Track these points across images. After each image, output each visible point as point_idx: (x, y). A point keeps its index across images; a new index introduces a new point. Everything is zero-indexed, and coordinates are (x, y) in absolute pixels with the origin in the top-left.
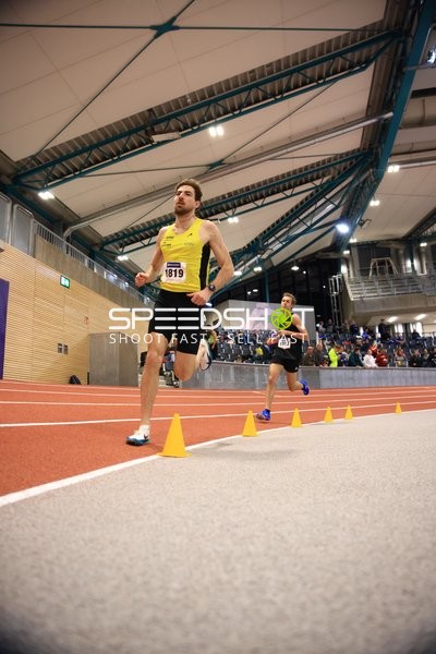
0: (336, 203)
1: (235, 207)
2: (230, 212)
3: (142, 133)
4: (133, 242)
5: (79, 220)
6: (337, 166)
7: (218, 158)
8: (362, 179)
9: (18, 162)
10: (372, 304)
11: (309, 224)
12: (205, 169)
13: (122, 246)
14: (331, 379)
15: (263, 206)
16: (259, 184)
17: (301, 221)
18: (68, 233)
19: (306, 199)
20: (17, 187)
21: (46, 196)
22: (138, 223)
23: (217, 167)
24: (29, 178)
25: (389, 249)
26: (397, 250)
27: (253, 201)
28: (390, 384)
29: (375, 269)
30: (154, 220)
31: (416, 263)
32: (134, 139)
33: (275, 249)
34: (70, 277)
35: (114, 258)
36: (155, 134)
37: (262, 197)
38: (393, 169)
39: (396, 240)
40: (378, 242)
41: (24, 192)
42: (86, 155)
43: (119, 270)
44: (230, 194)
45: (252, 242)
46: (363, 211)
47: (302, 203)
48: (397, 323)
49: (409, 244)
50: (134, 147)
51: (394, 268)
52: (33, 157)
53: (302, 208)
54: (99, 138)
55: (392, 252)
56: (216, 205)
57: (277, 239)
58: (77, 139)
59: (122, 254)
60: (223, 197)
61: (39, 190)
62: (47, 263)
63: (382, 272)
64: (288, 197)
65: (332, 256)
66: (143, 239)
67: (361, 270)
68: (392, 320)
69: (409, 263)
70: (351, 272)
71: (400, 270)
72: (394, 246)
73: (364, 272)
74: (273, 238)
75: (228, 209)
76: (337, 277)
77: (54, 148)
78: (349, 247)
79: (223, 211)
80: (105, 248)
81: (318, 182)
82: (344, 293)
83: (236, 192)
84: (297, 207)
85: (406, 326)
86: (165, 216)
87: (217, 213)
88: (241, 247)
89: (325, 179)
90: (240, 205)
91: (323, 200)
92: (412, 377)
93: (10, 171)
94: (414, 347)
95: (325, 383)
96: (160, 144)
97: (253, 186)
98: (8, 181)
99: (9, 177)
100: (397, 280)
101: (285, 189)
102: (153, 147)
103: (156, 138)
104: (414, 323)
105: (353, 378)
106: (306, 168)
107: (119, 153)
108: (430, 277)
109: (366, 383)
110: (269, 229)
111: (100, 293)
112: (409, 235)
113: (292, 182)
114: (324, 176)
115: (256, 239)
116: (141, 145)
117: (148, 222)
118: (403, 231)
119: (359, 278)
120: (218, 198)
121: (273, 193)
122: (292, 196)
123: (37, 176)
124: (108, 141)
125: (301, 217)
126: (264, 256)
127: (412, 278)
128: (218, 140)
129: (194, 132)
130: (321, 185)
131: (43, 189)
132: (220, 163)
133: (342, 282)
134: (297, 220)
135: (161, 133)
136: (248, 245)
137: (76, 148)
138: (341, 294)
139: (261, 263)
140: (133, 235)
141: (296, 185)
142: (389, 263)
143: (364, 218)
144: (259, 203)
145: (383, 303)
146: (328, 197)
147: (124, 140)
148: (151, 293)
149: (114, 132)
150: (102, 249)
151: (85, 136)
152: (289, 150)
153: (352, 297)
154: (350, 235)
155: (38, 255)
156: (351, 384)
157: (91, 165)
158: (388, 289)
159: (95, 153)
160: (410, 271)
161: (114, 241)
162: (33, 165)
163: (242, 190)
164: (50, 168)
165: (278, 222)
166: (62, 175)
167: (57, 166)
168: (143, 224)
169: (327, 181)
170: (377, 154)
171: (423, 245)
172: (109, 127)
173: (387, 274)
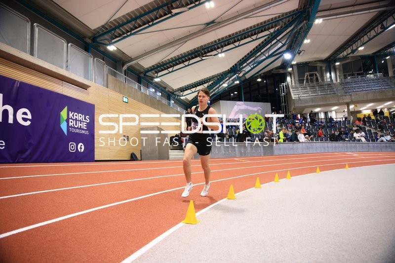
0: (283, 42)
1: (222, 47)
2: (219, 50)
3: (165, 8)
4: (163, 70)
5: (131, 60)
6: (284, 20)
7: (211, 19)
8: (299, 27)
9: (95, 30)
10: (306, 101)
11: (267, 55)
12: (204, 26)
13: (157, 72)
14: (280, 149)
15: (239, 46)
16: (236, 33)
17: (262, 53)
18: (125, 68)
19: (265, 40)
20: (95, 44)
21: (111, 48)
22: (166, 59)
23: (211, 25)
24: (102, 38)
25: (316, 66)
26: (321, 67)
27: (233, 43)
28: (315, 152)
29: (307, 79)
30: (175, 57)
31: (333, 75)
32: (161, 12)
33: (247, 70)
34: (129, 96)
35: (152, 80)
36: (174, 8)
37: (238, 40)
38: (318, 21)
39: (321, 61)
40: (310, 62)
41: (99, 46)
42: (133, 22)
43: (155, 86)
44: (219, 40)
45: (233, 66)
46: (300, 46)
47: (262, 42)
48: (320, 112)
49: (329, 63)
50: (161, 16)
51: (319, 78)
52: (103, 26)
53: (263, 46)
54: (140, 13)
55: (318, 68)
56: (211, 46)
57: (248, 64)
58: (128, 14)
59: (157, 77)
60: (215, 41)
61: (107, 45)
62: (115, 90)
63: (312, 81)
64: (254, 40)
65: (282, 71)
66: (169, 68)
67: (299, 80)
68: (317, 110)
69: (328, 75)
70: (293, 81)
71: (323, 79)
72: (319, 65)
73: (301, 81)
74: (246, 64)
75: (219, 48)
76: (284, 84)
77: (115, 20)
78: (292, 66)
79: (216, 49)
80: (147, 74)
81: (272, 30)
82: (288, 94)
83: (223, 38)
84: (259, 45)
85: (326, 113)
86: (181, 54)
87: (212, 51)
88: (227, 69)
89: (277, 28)
90: (225, 45)
91: (275, 41)
92: (328, 147)
93: (90, 35)
94: (330, 127)
95: (276, 152)
96: (176, 14)
97: (233, 34)
98: (89, 41)
99: (89, 38)
100: (321, 86)
101: (252, 35)
102: (173, 16)
103: (174, 11)
104: (331, 111)
105: (292, 149)
106: (265, 22)
107: (152, 20)
108: (341, 84)
109: (300, 151)
110: (243, 58)
111: (145, 104)
112: (329, 57)
113: (257, 31)
114: (276, 26)
115: (236, 65)
116: (165, 14)
117: (171, 58)
118: (325, 55)
119: (298, 85)
120: (212, 42)
121: (245, 38)
122: (256, 39)
123: (106, 37)
124: (146, 13)
125: (262, 51)
126: (241, 75)
127: (330, 85)
128: (211, 10)
129: (196, 6)
130: (274, 32)
131: (110, 44)
132: (213, 22)
133: (287, 87)
134: (260, 53)
135: (177, 8)
136: (231, 68)
137: (127, 19)
138: (287, 94)
139: (238, 78)
140: (163, 66)
141: (259, 33)
142: (316, 75)
143: (301, 49)
144: (237, 44)
145: (312, 100)
146: (278, 38)
147: (155, 13)
148: (174, 98)
149: (149, 8)
150: (145, 75)
151: (132, 12)
152: (254, 12)
153: (294, 97)
154: (292, 59)
155: (110, 86)
156: (291, 152)
157: (136, 28)
158: (315, 92)
159: (139, 21)
160: (329, 80)
161: (152, 70)
162: (103, 31)
163: (226, 37)
164: (113, 32)
165: (248, 54)
166: (120, 35)
167: (117, 30)
168: (168, 60)
169: (278, 29)
170: (308, 12)
171: (338, 64)
172: (146, 6)
173: (315, 83)
